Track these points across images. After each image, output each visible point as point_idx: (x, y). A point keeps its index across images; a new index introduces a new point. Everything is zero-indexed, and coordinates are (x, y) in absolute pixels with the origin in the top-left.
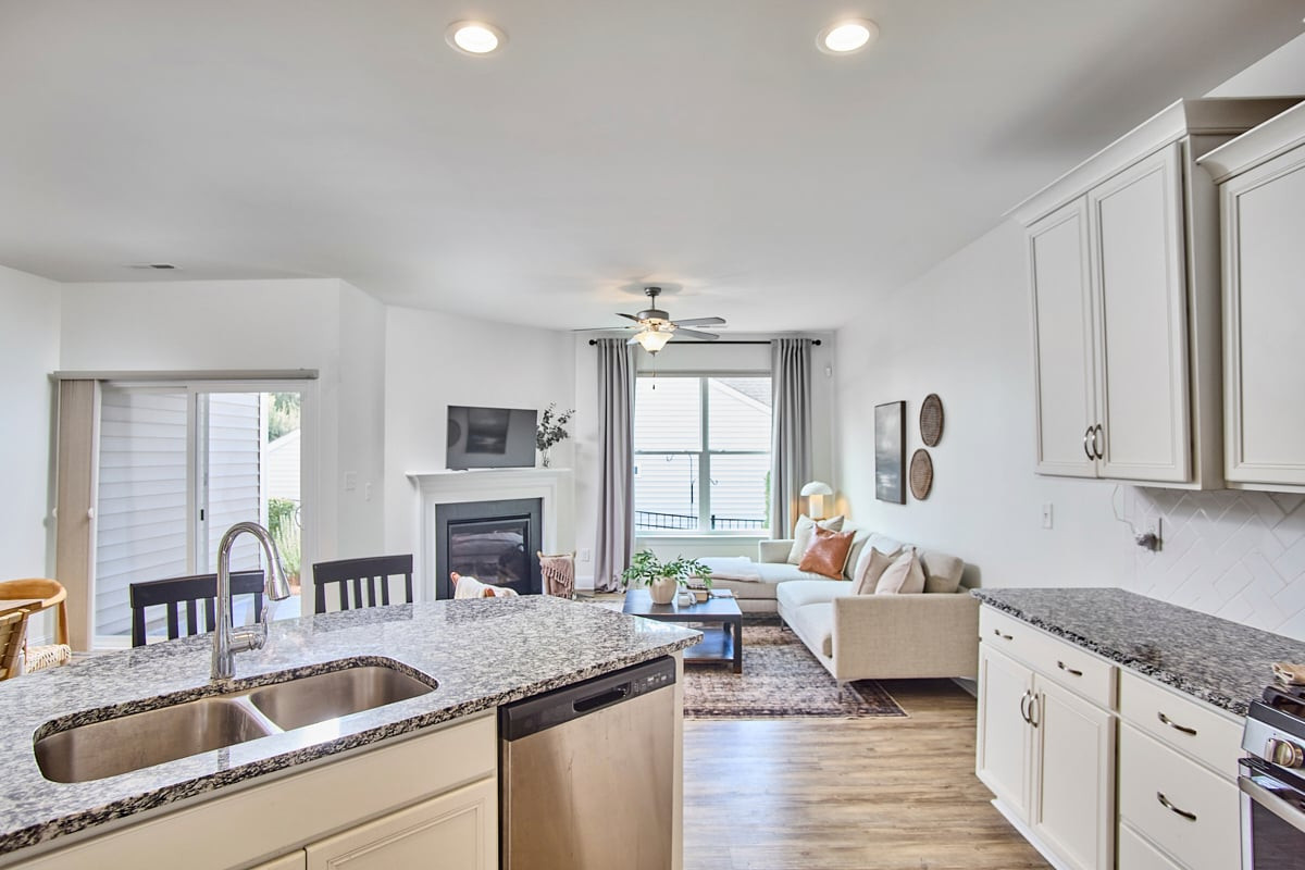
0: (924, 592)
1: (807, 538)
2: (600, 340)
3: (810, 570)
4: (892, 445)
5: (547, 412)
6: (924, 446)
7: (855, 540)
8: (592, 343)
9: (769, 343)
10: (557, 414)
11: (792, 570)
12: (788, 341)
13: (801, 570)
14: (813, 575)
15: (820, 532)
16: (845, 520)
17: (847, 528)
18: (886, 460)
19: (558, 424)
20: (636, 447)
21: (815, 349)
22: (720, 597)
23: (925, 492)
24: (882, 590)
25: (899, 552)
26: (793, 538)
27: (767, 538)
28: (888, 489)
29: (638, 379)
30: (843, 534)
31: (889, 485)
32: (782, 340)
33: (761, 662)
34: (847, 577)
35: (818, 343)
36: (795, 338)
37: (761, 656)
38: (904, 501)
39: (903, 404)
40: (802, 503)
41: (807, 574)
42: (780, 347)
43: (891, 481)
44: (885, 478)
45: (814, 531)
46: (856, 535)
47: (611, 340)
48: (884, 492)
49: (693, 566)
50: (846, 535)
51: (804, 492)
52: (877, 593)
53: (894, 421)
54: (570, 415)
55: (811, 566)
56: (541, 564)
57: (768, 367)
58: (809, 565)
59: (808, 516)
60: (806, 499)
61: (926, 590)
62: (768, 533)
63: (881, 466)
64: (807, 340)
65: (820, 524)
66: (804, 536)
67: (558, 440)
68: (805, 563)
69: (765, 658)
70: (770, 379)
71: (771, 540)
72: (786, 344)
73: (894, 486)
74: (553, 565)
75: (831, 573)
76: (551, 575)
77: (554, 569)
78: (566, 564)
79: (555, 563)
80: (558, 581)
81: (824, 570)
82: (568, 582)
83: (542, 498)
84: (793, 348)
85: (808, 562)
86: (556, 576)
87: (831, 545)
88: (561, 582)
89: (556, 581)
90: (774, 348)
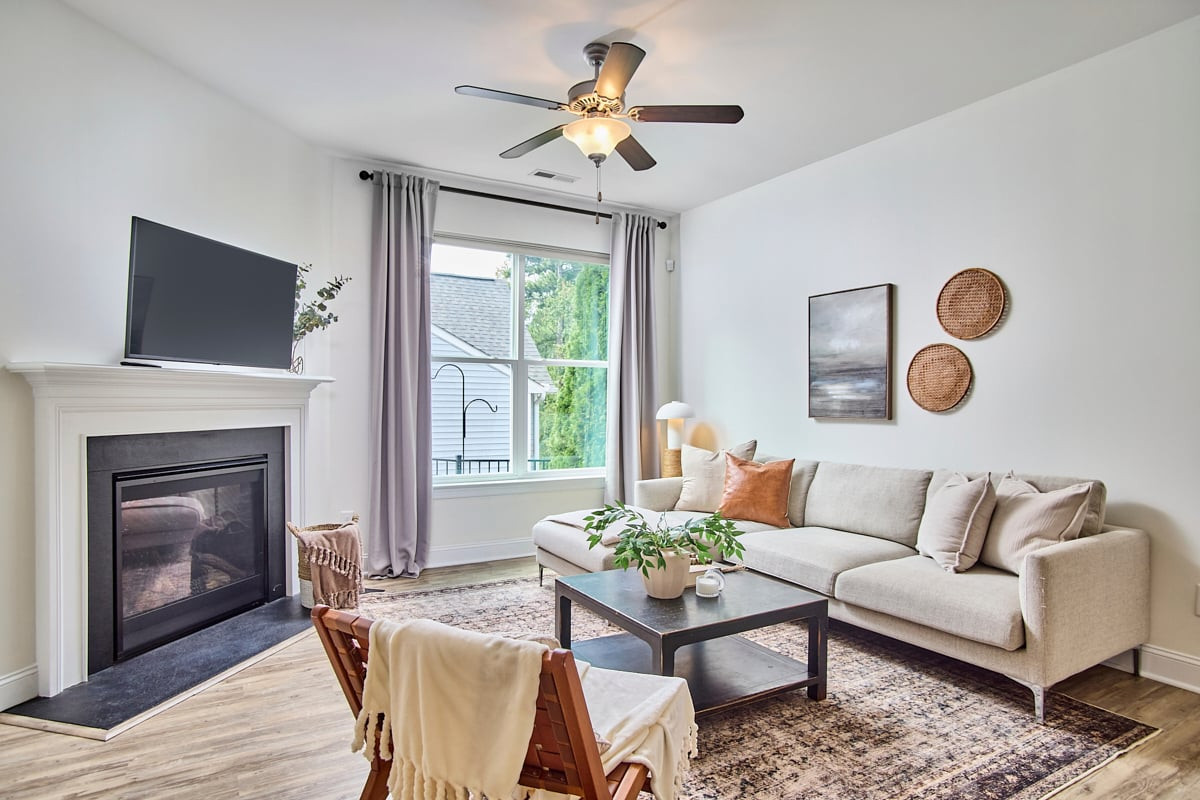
1: (713, 474)
2: (381, 174)
3: (738, 516)
6: (948, 340)
7: (795, 469)
8: (364, 175)
9: (610, 216)
12: (633, 217)
14: (748, 524)
18: (843, 365)
21: (660, 231)
23: (955, 402)
27: (604, 479)
30: (778, 464)
32: (627, 215)
35: (663, 225)
36: (641, 214)
39: (891, 289)
42: (623, 224)
46: (795, 464)
47: (399, 178)
50: (781, 467)
51: (659, 416)
58: (737, 511)
62: (604, 472)
64: (653, 220)
66: (706, 471)
72: (631, 219)
74: (327, 543)
75: (775, 519)
76: (326, 562)
77: (329, 551)
78: (350, 541)
79: (330, 541)
80: (338, 570)
81: (764, 516)
82: (355, 571)
83: (283, 428)
84: (639, 226)
85: (736, 505)
86: (333, 562)
87: (768, 478)
88: (343, 572)
89: (334, 572)
90: (616, 224)
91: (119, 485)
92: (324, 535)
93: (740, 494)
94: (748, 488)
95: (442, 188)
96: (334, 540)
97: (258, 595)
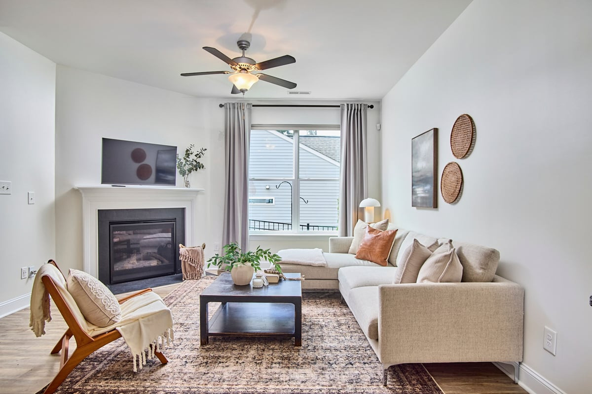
0: (463, 281)
1: (362, 235)
2: (226, 104)
3: (364, 259)
4: (425, 165)
5: (187, 151)
6: (454, 160)
7: (397, 236)
8: (221, 106)
9: (339, 106)
10: (195, 151)
11: (350, 258)
12: (352, 105)
13: (357, 258)
14: (366, 262)
15: (371, 231)
16: (389, 223)
17: (391, 228)
18: (421, 176)
19: (195, 158)
20: (250, 175)
21: (369, 110)
22: (291, 280)
23: (456, 197)
24: (423, 279)
25: (436, 245)
26: (353, 236)
27: (337, 236)
28: (422, 198)
29: (252, 132)
30: (388, 232)
31: (423, 195)
32: (348, 105)
33: (320, 333)
34: (391, 263)
35: (372, 107)
36: (356, 103)
37: (322, 327)
38: (436, 206)
39: (436, 131)
40: (360, 214)
41: (361, 261)
42: (346, 110)
43: (424, 191)
44: (420, 191)
45: (367, 230)
46: (398, 232)
47: (234, 104)
48: (419, 201)
49: (267, 255)
50: (390, 233)
51: (361, 205)
52: (419, 283)
53: (427, 146)
54: (203, 152)
55: (364, 255)
56: (180, 252)
57: (338, 123)
58: (363, 255)
59: (363, 220)
60: (363, 209)
61: (464, 280)
62: (337, 233)
63: (416, 181)
64: (364, 105)
65: (371, 225)
66: (360, 235)
67: (196, 170)
68: (360, 253)
69: (325, 329)
70: (340, 131)
71: (339, 237)
72: (350, 107)
73: (427, 195)
74: (187, 253)
75: (379, 261)
76: (186, 260)
77: (187, 256)
78: (196, 253)
79: (188, 252)
80: (191, 264)
81: (374, 258)
82: (198, 265)
83: (184, 208)
84: (355, 110)
85: (362, 252)
86: (189, 260)
87: (379, 239)
88: (193, 265)
89: (190, 264)
90: (342, 110)
91: (111, 226)
92: (187, 250)
93: (364, 246)
94: (368, 244)
95: (253, 106)
96: (190, 252)
97: (173, 271)
